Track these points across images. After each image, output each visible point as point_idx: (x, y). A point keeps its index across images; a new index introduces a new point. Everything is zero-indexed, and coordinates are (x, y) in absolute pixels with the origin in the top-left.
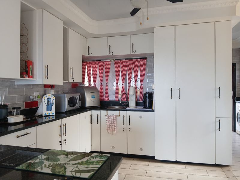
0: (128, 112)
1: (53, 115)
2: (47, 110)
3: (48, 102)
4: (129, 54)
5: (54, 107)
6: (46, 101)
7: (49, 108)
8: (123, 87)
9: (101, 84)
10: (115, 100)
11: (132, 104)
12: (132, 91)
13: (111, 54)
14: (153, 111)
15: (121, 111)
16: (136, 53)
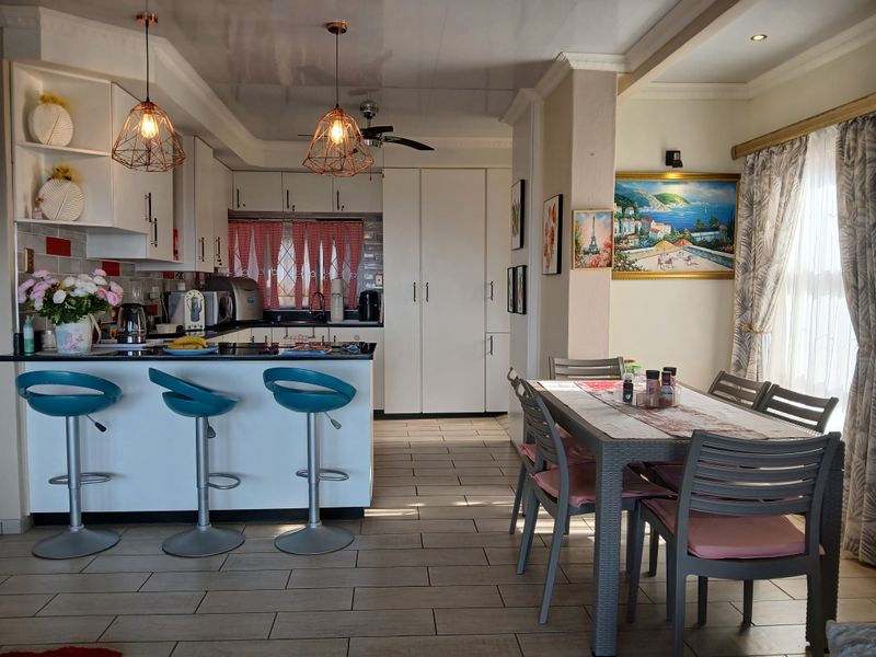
0: (331, 329)
1: (200, 330)
2: (193, 320)
3: (193, 304)
4: (331, 211)
5: (202, 314)
6: (190, 302)
7: (195, 318)
8: (312, 280)
9: (261, 272)
10: (293, 308)
11: (337, 314)
12: (336, 288)
13: (290, 210)
14: (382, 325)
15: (316, 329)
16: (345, 211)
